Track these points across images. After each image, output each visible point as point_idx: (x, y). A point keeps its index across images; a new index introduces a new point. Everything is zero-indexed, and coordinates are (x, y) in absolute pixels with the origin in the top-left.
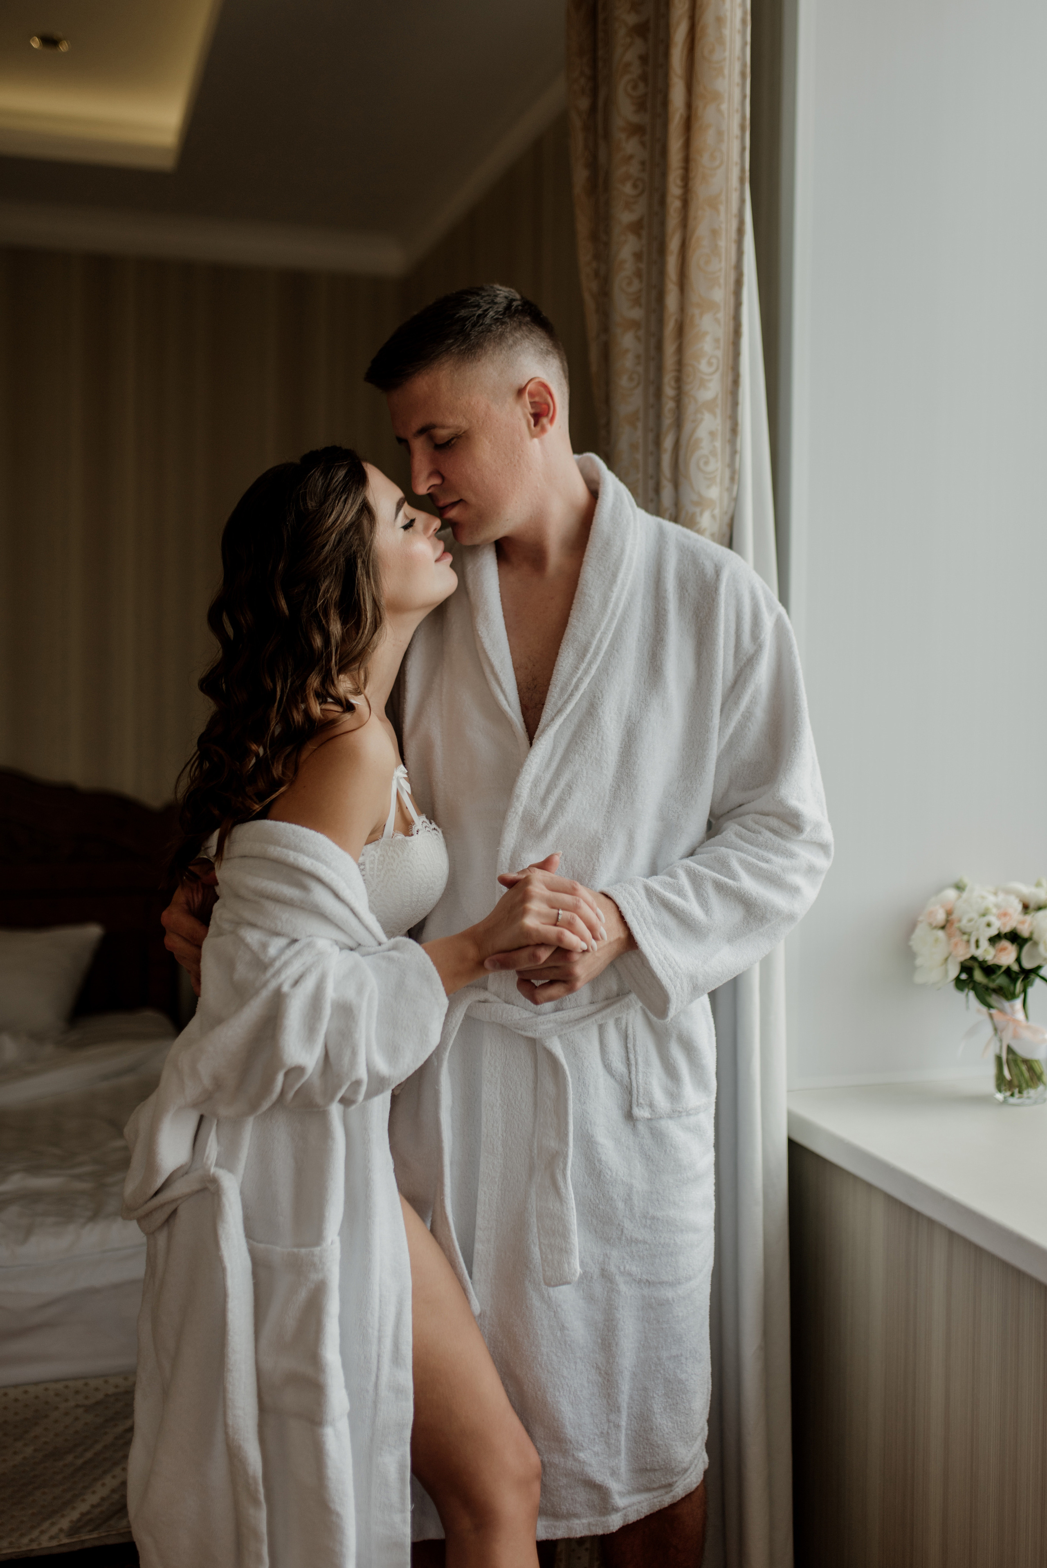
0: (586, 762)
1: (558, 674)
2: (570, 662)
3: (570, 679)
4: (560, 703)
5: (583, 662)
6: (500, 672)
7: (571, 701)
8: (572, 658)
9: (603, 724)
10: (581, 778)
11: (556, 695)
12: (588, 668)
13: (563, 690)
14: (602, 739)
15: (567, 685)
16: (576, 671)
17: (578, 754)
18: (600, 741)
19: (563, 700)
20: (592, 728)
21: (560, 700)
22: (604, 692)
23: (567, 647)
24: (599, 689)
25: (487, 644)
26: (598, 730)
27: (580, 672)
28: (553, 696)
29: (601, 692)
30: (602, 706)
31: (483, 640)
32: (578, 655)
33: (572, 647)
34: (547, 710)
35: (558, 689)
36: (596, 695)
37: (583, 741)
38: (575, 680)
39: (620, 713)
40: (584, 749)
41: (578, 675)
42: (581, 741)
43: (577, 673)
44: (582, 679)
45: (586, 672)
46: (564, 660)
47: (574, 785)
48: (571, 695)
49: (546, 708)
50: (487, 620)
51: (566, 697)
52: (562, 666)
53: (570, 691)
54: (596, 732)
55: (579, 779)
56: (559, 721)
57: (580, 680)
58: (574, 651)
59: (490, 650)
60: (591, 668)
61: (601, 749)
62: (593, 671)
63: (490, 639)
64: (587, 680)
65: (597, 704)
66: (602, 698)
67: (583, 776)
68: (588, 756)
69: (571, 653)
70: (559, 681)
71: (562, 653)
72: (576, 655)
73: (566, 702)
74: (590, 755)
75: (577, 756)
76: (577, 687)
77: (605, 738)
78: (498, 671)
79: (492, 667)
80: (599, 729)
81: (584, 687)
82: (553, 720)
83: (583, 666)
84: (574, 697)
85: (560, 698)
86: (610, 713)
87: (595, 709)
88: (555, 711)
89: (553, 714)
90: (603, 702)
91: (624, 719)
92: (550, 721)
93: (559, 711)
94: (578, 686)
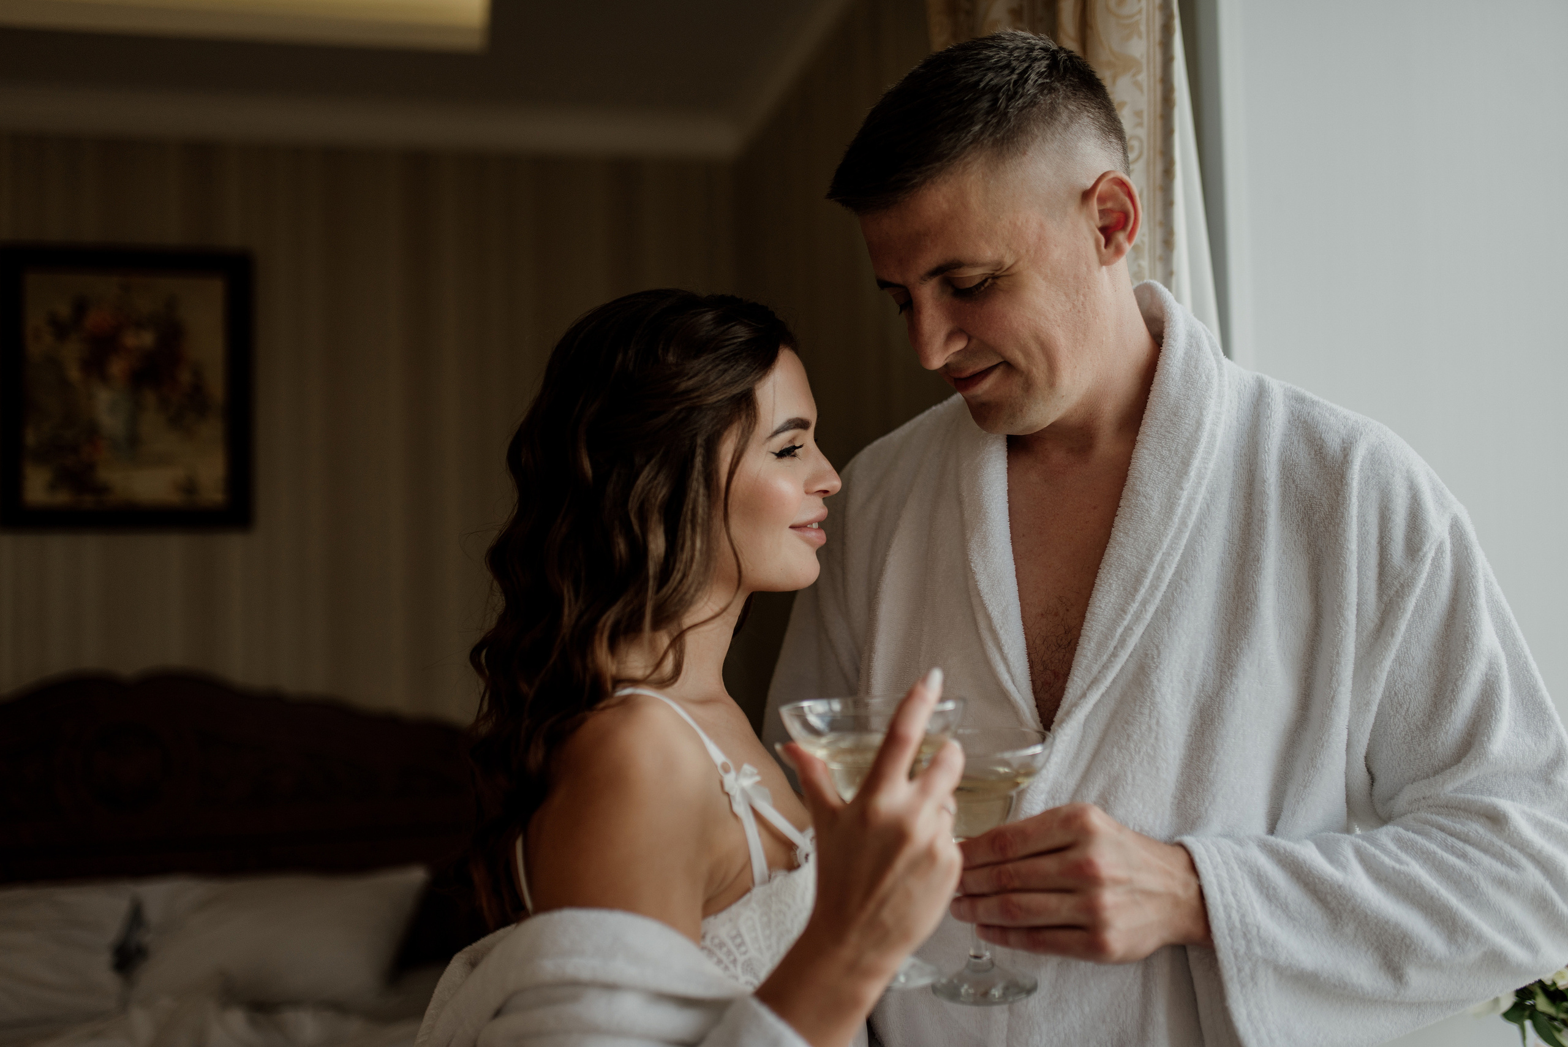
0: (1132, 760)
1: (1093, 620)
2: (1112, 600)
3: (1112, 629)
4: (1096, 669)
5: (1133, 601)
6: (1001, 627)
7: (1113, 666)
8: (1116, 594)
9: (1158, 699)
10: (1123, 786)
11: (1089, 654)
12: (1142, 611)
13: (1101, 645)
14: (1158, 723)
15: (1108, 639)
16: (1121, 616)
17: (1118, 747)
18: (1154, 727)
19: (1100, 663)
20: (1141, 706)
21: (1096, 663)
22: (1161, 647)
23: (1109, 576)
24: (1153, 643)
25: (983, 583)
26: (1150, 708)
27: (1128, 617)
28: (1084, 656)
29: (1157, 647)
30: (1158, 671)
31: (978, 577)
32: (1125, 589)
33: (1117, 576)
34: (1075, 679)
35: (1093, 644)
36: (1149, 652)
37: (1126, 726)
38: (1120, 630)
39: (1188, 681)
40: (1128, 739)
41: (1125, 623)
42: (1123, 727)
43: (1124, 619)
44: (1131, 629)
45: (1137, 618)
46: (1103, 597)
47: (1112, 798)
48: (1114, 655)
49: (1074, 675)
50: (985, 545)
51: (1105, 658)
52: (1100, 607)
53: (1111, 648)
54: (1147, 711)
55: (1121, 787)
56: (1094, 697)
57: (1129, 629)
58: (1120, 582)
59: (987, 593)
60: (1145, 610)
61: (1156, 738)
62: (1148, 616)
63: (988, 576)
64: (1139, 630)
65: (1150, 667)
66: (1159, 656)
67: (1127, 784)
68: (1135, 750)
69: (1114, 586)
70: (1095, 631)
71: (1101, 586)
72: (1122, 588)
73: (1105, 667)
74: (1137, 750)
75: (1115, 750)
76: (1122, 642)
77: (1162, 722)
78: (998, 627)
79: (988, 618)
80: (1152, 708)
81: (1133, 641)
82: (1084, 695)
83: (1134, 607)
84: (1117, 659)
85: (1096, 660)
86: (1171, 681)
87: (1146, 676)
88: (1088, 681)
89: (1085, 686)
90: (1160, 663)
91: (1194, 689)
92: (1081, 698)
93: (1095, 682)
94: (1125, 640)
